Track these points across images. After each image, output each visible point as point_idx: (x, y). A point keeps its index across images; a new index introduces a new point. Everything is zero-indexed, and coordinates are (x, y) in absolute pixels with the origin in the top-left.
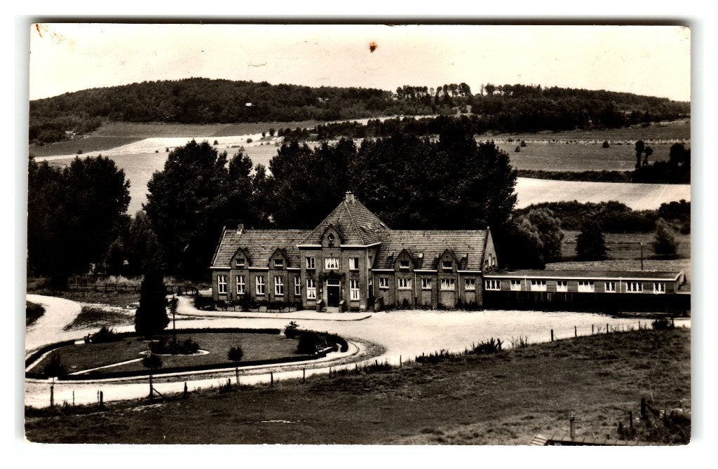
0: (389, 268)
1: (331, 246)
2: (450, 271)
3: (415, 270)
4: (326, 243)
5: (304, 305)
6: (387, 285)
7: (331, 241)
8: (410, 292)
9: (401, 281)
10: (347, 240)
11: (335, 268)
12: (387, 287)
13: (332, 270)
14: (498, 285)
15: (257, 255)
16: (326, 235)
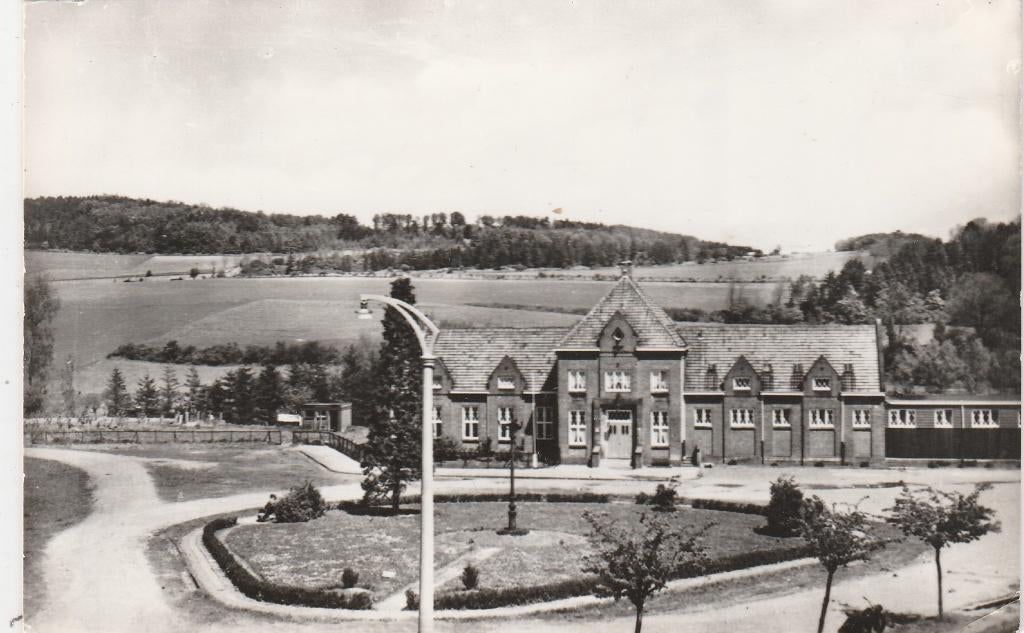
0: (714, 389)
1: (617, 350)
2: (827, 394)
3: (763, 394)
4: (608, 345)
5: (564, 455)
6: (708, 420)
7: (617, 342)
8: (751, 433)
9: (735, 412)
10: (646, 340)
11: (623, 390)
12: (709, 425)
13: (618, 394)
14: (912, 418)
15: (461, 371)
16: (609, 331)
